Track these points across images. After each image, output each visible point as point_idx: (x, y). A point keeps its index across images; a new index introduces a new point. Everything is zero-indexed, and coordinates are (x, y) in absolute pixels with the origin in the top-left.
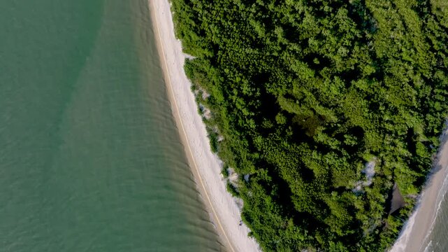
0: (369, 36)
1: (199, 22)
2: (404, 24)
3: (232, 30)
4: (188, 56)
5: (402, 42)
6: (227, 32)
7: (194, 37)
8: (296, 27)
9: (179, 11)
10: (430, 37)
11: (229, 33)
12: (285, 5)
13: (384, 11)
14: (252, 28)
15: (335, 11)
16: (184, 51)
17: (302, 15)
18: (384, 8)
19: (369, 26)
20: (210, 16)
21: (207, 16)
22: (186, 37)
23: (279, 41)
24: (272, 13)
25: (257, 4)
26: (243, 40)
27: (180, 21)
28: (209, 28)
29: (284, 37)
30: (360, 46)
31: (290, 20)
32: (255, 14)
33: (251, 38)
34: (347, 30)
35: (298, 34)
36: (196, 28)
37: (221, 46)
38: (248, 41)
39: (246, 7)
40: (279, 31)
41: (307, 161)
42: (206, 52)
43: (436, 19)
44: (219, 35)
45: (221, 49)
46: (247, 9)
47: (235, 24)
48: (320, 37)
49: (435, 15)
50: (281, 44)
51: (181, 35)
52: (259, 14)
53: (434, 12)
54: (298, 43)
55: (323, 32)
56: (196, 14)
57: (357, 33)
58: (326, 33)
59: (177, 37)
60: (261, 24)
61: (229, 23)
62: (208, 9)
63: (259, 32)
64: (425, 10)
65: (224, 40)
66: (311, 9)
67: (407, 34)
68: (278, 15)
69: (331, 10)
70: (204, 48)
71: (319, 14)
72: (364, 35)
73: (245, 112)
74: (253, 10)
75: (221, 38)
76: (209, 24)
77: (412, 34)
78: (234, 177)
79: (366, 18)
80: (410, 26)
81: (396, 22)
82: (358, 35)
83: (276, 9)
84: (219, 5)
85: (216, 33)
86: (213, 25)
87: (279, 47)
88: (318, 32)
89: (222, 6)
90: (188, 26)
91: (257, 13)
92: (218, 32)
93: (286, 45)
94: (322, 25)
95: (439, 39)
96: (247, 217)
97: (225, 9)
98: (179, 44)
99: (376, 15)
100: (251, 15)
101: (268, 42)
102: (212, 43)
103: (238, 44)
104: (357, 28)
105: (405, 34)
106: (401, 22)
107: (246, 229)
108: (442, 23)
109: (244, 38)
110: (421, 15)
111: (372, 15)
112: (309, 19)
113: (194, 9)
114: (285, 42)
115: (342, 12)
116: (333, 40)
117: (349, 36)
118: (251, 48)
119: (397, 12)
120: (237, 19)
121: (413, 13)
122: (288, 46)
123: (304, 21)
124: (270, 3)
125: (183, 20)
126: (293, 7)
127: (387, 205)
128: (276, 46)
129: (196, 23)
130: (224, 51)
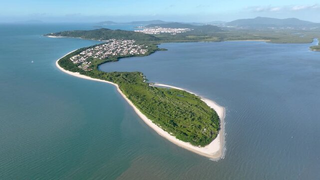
1: (153, 116)
7: (153, 118)
16: (151, 120)
27: (148, 117)
40: (173, 115)
41: (188, 129)
42: (157, 119)
51: (149, 119)
67: (203, 114)
73: (170, 125)
78: (171, 133)
90: (151, 117)
96: (177, 138)
107: (178, 140)
110: (205, 112)
113: (151, 115)
127: (211, 133)
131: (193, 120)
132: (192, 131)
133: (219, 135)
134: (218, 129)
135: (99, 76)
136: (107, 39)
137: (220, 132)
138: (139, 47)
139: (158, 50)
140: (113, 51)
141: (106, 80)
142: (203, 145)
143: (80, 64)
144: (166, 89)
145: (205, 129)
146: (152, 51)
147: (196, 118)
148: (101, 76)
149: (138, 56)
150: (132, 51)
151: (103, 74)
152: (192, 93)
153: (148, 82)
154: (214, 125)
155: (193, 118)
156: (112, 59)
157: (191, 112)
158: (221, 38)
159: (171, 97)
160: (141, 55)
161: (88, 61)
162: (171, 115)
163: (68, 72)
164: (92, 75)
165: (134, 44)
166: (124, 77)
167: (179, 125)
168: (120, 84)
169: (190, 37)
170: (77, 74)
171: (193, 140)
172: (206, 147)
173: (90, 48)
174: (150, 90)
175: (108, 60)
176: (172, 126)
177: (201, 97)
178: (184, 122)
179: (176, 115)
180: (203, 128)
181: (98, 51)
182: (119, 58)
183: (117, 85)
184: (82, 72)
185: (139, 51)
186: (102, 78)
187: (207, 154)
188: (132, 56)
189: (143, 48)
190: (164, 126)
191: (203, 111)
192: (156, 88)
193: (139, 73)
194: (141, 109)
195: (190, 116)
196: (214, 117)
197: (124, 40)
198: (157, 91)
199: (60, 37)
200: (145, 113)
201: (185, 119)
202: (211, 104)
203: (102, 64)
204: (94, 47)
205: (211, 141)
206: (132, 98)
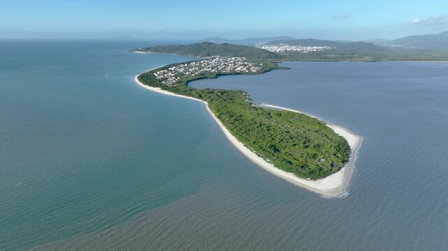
131: (307, 147)
132: (301, 160)
133: (343, 169)
134: (344, 162)
135: (185, 93)
136: (209, 56)
137: (346, 165)
138: (250, 65)
139: (276, 68)
140: (213, 68)
141: (193, 96)
142: (314, 179)
143: (165, 79)
145: (323, 160)
146: (268, 69)
147: (312, 145)
148: (189, 92)
149: (247, 74)
150: (239, 69)
151: (191, 90)
152: (313, 117)
153: (252, 102)
154: (339, 155)
155: (307, 144)
156: (207, 76)
157: (306, 138)
158: (377, 59)
159: (279, 119)
160: (251, 73)
161: (176, 76)
162: (273, 139)
163: (147, 87)
164: (176, 90)
165: (244, 61)
166: (219, 94)
167: (283, 151)
168: (211, 102)
169: (328, 56)
170: (158, 90)
171: (300, 170)
172: (319, 181)
173: (184, 63)
174: (252, 110)
175: (203, 77)
176: (272, 151)
177: (327, 122)
178: (292, 148)
179: (282, 140)
180: (320, 157)
181: (192, 67)
182: (219, 75)
183: (206, 103)
184: (165, 88)
185: (248, 69)
186: (189, 95)
187: (318, 190)
188: (238, 74)
189: (255, 66)
190: (261, 151)
191: (325, 138)
192: (261, 108)
193: (241, 92)
194: (231, 130)
195: (303, 141)
196: (341, 146)
197: (232, 57)
198: (261, 111)
199: (149, 53)
200: (235, 134)
201: (294, 145)
202: (340, 131)
203: (194, 80)
204: (189, 63)
205: (329, 175)
206: (223, 117)
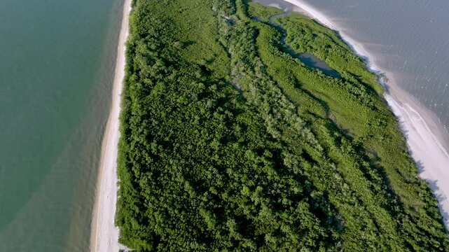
0: (336, 235)
1: (143, 209)
2: (375, 223)
3: (179, 219)
4: (123, 247)
5: (376, 245)
6: (172, 221)
7: (135, 225)
8: (251, 220)
9: (125, 195)
10: (410, 241)
11: (174, 223)
12: (240, 195)
13: (350, 207)
14: (202, 218)
15: (295, 205)
16: (121, 241)
17: (259, 207)
18: (350, 204)
19: (335, 223)
20: (157, 202)
21: (153, 203)
22: (126, 225)
23: (230, 236)
24: (225, 203)
25: (210, 193)
26: (189, 232)
27: (124, 206)
28: (153, 216)
29: (237, 231)
30: (326, 247)
31: (245, 211)
32: (206, 203)
33: (199, 230)
34: (310, 226)
35: (254, 229)
36: (139, 214)
37: (163, 238)
38: (195, 233)
39: (197, 195)
40: (231, 224)
42: (144, 244)
43: (411, 219)
44: (162, 225)
45: (163, 242)
46: (199, 198)
47: (183, 213)
48: (278, 233)
49: (409, 215)
50: (233, 239)
51: (121, 221)
52: (211, 203)
53: (408, 211)
54: (253, 239)
55: (282, 227)
56: (142, 199)
57: (322, 231)
58: (285, 229)
59: (117, 224)
60: (212, 214)
61: (176, 212)
62: (156, 196)
63: (209, 223)
64: (397, 208)
65: (168, 230)
66: (268, 200)
67: (381, 236)
68: (232, 206)
69: (290, 203)
70: (143, 239)
71: (277, 207)
72: (330, 234)
74: (205, 199)
75: (164, 228)
76: (155, 211)
77: (386, 236)
79: (330, 214)
80: (383, 226)
81: (366, 220)
82: (323, 234)
83: (230, 199)
84: (169, 191)
85: (159, 222)
86: (158, 212)
87: (230, 243)
88: (277, 228)
89: (171, 193)
90: (131, 212)
91: (208, 202)
92: (161, 221)
93: (238, 241)
94: (281, 219)
95: (420, 244)
97: (174, 196)
98: (116, 232)
99: (342, 212)
100: (202, 204)
101: (218, 236)
102: (153, 233)
103: (182, 236)
104: (322, 225)
105: (378, 235)
106: (371, 221)
108: (419, 224)
109: (190, 230)
110: (394, 214)
111: (337, 211)
112: (265, 212)
113: (142, 193)
114: (238, 237)
115: (302, 206)
116: (294, 238)
117: (312, 234)
118: (197, 241)
119: (365, 209)
120: (185, 206)
121: (383, 210)
122: (241, 243)
123: (260, 214)
124: (224, 192)
125: (127, 206)
126: (248, 198)
128: (227, 241)
129: (140, 210)
130: (165, 244)
144: (277, 12)
152: (359, 50)
159: (274, 65)
206: (142, 48)
